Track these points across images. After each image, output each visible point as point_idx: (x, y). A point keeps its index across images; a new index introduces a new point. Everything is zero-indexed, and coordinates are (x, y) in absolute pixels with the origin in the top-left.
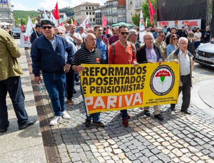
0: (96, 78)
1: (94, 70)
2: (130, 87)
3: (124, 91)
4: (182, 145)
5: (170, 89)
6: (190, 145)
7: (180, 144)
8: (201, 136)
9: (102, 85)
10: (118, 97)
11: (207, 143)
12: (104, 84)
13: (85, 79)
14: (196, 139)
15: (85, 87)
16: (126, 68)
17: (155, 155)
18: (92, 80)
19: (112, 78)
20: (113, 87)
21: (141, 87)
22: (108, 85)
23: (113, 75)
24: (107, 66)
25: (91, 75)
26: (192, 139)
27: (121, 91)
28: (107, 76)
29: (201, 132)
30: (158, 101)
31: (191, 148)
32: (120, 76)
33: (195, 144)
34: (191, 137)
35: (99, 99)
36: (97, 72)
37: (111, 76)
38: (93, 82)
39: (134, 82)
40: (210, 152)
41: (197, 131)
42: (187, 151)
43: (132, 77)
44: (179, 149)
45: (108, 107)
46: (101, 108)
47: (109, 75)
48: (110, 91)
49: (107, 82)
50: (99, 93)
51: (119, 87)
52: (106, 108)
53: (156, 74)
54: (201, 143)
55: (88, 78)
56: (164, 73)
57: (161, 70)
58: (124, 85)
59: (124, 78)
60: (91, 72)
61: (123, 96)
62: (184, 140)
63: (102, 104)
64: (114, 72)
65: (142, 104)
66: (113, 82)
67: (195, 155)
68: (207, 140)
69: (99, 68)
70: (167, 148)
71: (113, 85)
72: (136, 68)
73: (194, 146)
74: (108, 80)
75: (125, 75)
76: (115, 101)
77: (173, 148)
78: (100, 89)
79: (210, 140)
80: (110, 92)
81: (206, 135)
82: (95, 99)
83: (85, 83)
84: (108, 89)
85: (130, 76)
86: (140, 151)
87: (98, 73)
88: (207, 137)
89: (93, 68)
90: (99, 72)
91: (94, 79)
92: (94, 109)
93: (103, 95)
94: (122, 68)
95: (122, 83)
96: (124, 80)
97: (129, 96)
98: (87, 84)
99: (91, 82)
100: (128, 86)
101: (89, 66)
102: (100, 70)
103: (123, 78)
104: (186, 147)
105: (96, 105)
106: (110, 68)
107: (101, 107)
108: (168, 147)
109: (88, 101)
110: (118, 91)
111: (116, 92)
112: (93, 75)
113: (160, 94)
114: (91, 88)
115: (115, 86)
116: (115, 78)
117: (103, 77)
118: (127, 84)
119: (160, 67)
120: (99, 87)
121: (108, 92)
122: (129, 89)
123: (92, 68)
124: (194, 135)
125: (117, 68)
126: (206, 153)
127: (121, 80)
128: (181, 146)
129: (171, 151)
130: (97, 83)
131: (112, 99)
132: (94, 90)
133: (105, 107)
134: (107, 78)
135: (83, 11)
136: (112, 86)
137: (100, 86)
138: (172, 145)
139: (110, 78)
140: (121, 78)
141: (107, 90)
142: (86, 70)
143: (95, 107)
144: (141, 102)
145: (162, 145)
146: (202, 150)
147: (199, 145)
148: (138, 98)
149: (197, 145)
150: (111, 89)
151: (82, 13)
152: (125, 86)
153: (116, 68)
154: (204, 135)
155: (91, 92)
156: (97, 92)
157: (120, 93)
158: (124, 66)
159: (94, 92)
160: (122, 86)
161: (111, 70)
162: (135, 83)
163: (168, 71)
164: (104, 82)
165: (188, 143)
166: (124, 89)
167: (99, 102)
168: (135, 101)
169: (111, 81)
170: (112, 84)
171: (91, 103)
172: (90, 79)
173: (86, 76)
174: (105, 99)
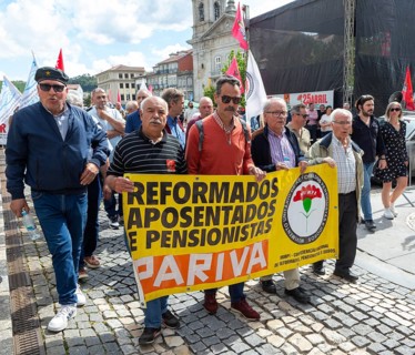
0: (161, 208)
1: (158, 189)
2: (244, 232)
3: (230, 241)
4: (309, 326)
5: (322, 227)
6: (326, 326)
7: (304, 324)
8: (348, 309)
9: (178, 227)
10: (215, 256)
11: (361, 322)
12: (183, 225)
13: (135, 211)
14: (337, 314)
15: (135, 233)
16: (236, 184)
17: (253, 348)
18: (152, 215)
19: (202, 209)
20: (204, 231)
21: (266, 228)
22: (191, 228)
23: (204, 201)
24: (190, 179)
25: (150, 201)
26: (330, 313)
27: (224, 242)
28: (189, 203)
29: (346, 299)
30: (300, 257)
31: (330, 334)
32: (222, 204)
33: (337, 324)
34: (327, 311)
35: (169, 261)
36: (164, 194)
37: (200, 204)
38: (156, 218)
39: (253, 217)
40: (369, 341)
41: (338, 298)
42: (322, 339)
43: (249, 207)
44: (304, 334)
45: (191, 281)
46: (172, 284)
47: (195, 201)
48: (196, 240)
49: (189, 219)
50: (168, 246)
51: (217, 231)
52: (185, 284)
53: (295, 194)
54: (350, 322)
55: (142, 209)
56: (309, 192)
57: (305, 184)
58: (230, 226)
59: (231, 208)
60: (151, 193)
61: (227, 254)
62: (313, 316)
63: (176, 275)
64: (207, 195)
65: (266, 268)
66: (203, 220)
67: (339, 348)
68: (360, 316)
69: (170, 184)
70: (277, 334)
71: (204, 227)
72: (260, 184)
73: (335, 329)
74: (191, 214)
75: (232, 201)
76: (207, 266)
77: (290, 332)
78: (171, 236)
79: (366, 317)
80: (195, 244)
81: (358, 306)
82: (158, 261)
83: (134, 223)
84: (192, 236)
85: (245, 205)
86: (221, 340)
87: (167, 197)
88: (360, 310)
89: (155, 184)
90: (169, 193)
91: (156, 212)
92: (157, 289)
93: (180, 251)
94: (226, 185)
95: (226, 222)
96: (231, 213)
97: (240, 252)
98: (139, 226)
99: (148, 221)
100: (239, 227)
101: (144, 179)
102: (171, 189)
103: (227, 209)
104: (317, 330)
105: (162, 277)
106: (196, 185)
107: (174, 280)
108: (280, 331)
109: (142, 269)
110: (216, 242)
111: (211, 243)
112: (156, 202)
113: (302, 241)
114: (149, 233)
115: (208, 229)
116: (209, 209)
117: (179, 207)
118: (237, 223)
119: (303, 178)
120: (169, 233)
121: (190, 245)
122: (241, 235)
123: (152, 185)
124: (333, 306)
125: (214, 185)
126: (360, 344)
127: (222, 213)
128: (307, 330)
129: (286, 339)
130: (165, 223)
131: (200, 262)
132: (157, 238)
133: (183, 282)
134: (189, 209)
135: (114, 81)
136: (200, 228)
137: (172, 230)
138: (288, 327)
139: (196, 208)
140: (224, 208)
141: (189, 240)
142: (136, 190)
143: (157, 283)
144: (263, 265)
145: (267, 328)
146: (351, 337)
147: (345, 326)
148: (257, 255)
149: (340, 327)
150: (199, 236)
151: (112, 84)
152: (233, 229)
153: (212, 184)
154: (354, 307)
155: (149, 246)
156: (164, 245)
157: (219, 247)
158: (232, 179)
159: (156, 245)
160: (226, 230)
161: (200, 189)
162: (256, 220)
163: (318, 186)
164: (181, 220)
165: (322, 322)
166: (230, 236)
167: (169, 271)
168: (253, 262)
169: (198, 216)
170: (201, 224)
171: (149, 273)
172: (148, 211)
173: (136, 204)
174: (183, 263)
